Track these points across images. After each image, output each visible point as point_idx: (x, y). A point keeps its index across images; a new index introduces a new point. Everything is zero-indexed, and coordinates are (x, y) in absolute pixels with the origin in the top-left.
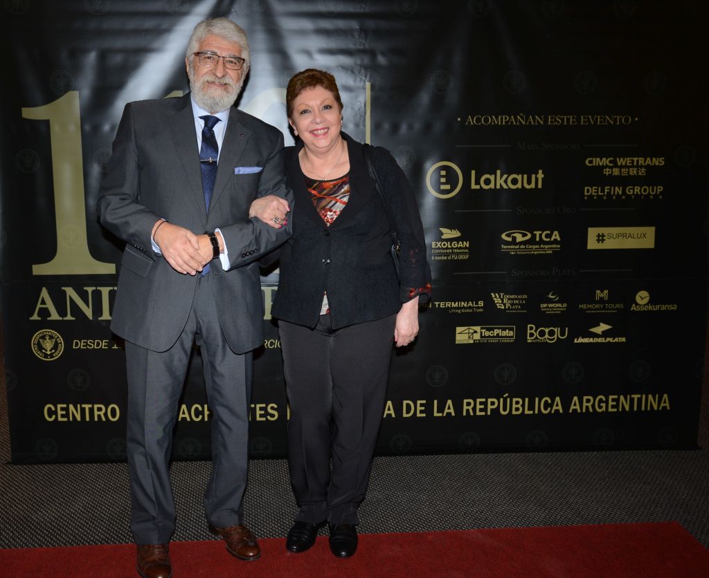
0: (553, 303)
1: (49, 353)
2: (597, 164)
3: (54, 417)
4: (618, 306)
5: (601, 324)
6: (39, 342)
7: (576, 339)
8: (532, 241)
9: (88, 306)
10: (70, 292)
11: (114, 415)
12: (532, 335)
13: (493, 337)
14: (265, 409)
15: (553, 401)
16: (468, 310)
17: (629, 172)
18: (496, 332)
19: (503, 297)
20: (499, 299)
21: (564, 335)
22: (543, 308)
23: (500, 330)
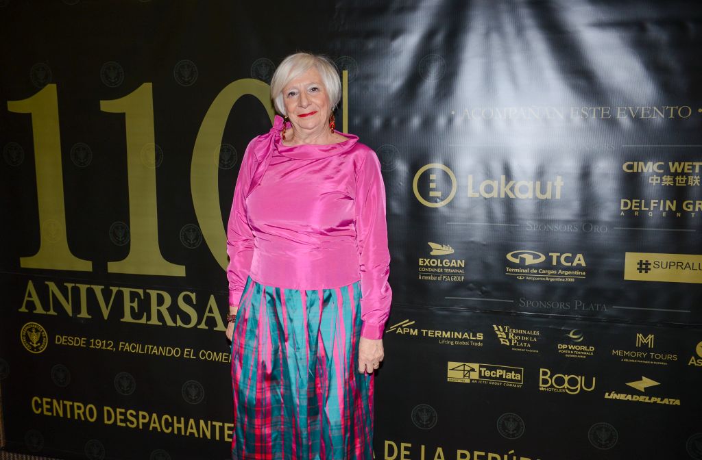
0: (575, 344)
1: (35, 345)
2: (639, 171)
4: (668, 357)
5: (643, 377)
6: (27, 334)
7: (607, 394)
8: (547, 265)
9: (68, 303)
10: (52, 287)
11: (92, 416)
12: (545, 382)
13: (496, 378)
16: (463, 343)
17: (687, 181)
18: (499, 373)
19: (508, 330)
20: (503, 334)
21: (591, 387)
22: (561, 349)
23: (505, 371)
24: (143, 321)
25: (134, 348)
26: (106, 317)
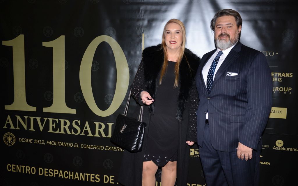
1: (10, 142)
4: (265, 146)
6: (6, 137)
9: (25, 124)
10: (19, 118)
11: (33, 172)
14: (94, 176)
24: (58, 132)
25: (53, 143)
26: (41, 131)
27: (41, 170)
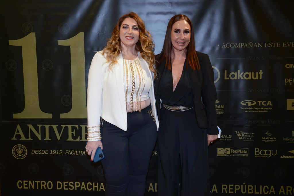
0: (268, 137)
1: (20, 156)
2: (292, 67)
3: (22, 186)
6: (15, 150)
7: (281, 156)
8: (257, 106)
9: (39, 134)
10: (31, 127)
11: (50, 187)
12: (257, 153)
13: (237, 153)
15: (270, 187)
16: (223, 140)
18: (238, 151)
19: (242, 133)
20: (240, 135)
21: (275, 154)
22: (263, 139)
23: (241, 150)
24: (78, 140)
25: (73, 153)
26: (59, 139)
27: (59, 184)
